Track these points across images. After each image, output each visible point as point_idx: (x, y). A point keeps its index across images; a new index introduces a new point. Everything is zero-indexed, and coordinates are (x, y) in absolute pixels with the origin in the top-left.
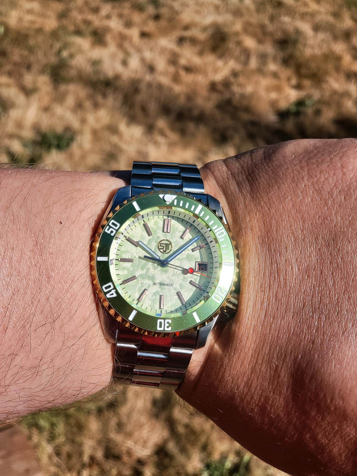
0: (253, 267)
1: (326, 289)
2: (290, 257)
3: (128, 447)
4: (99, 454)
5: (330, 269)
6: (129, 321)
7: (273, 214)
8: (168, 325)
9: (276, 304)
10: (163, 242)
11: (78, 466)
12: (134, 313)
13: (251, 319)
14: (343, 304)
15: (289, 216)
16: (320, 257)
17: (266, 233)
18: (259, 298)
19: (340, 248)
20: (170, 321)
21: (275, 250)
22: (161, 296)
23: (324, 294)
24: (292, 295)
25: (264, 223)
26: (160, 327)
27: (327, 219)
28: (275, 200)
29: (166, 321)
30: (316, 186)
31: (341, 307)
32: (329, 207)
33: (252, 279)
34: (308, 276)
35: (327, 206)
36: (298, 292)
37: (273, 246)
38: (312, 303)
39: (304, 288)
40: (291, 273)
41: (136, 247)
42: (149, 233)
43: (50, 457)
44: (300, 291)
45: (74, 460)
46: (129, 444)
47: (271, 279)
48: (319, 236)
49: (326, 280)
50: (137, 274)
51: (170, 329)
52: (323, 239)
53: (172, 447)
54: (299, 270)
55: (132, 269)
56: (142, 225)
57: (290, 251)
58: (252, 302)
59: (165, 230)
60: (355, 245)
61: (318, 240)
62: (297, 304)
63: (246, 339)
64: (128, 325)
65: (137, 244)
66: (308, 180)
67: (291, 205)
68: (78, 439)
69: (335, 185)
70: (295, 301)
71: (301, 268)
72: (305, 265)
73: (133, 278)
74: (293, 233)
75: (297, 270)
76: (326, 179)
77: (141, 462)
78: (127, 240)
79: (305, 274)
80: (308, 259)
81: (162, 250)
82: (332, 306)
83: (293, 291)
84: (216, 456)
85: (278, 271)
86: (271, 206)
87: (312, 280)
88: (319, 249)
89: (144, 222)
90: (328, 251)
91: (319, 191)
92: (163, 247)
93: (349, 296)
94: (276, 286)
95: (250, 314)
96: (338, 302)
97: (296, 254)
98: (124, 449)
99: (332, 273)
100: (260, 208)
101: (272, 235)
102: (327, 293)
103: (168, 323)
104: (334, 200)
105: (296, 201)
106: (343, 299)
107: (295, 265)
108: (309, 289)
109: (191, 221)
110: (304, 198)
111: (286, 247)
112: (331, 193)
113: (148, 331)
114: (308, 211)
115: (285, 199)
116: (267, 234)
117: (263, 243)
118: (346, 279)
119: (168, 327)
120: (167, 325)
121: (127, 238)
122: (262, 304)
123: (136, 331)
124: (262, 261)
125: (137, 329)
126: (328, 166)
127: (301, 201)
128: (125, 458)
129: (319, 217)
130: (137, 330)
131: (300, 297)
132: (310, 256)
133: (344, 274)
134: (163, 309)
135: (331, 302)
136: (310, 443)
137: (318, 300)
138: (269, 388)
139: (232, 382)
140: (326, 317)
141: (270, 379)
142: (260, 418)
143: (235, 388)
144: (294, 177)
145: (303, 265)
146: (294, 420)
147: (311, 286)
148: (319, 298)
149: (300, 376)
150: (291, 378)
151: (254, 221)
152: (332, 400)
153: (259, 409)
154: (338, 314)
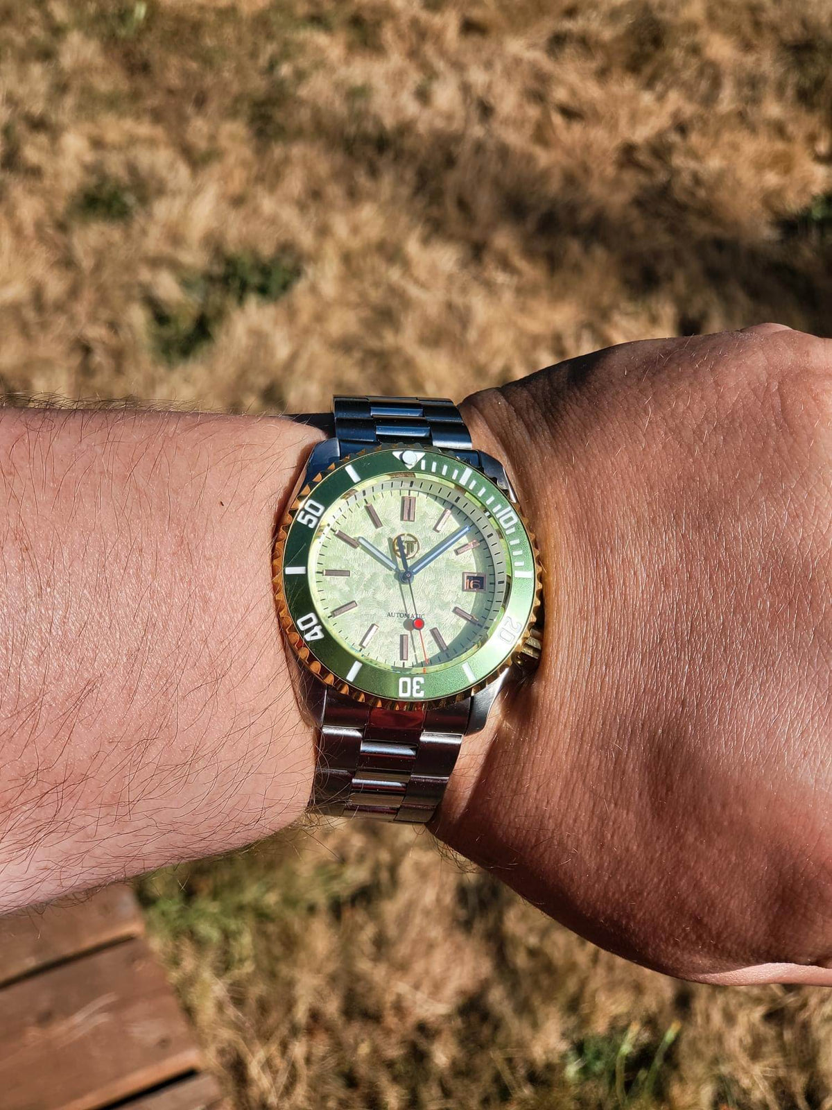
0: (565, 576)
2: (631, 553)
5: (706, 570)
6: (348, 681)
7: (596, 477)
8: (418, 687)
9: (610, 640)
12: (356, 667)
13: (566, 670)
14: (734, 631)
15: (624, 480)
16: (685, 550)
17: (584, 512)
18: (578, 632)
19: (721, 530)
20: (422, 680)
21: (601, 543)
22: (402, 637)
23: (698, 616)
25: (578, 494)
26: (405, 691)
27: (694, 480)
28: (596, 452)
29: (415, 680)
30: (670, 421)
31: (731, 637)
32: (697, 458)
34: (666, 586)
35: (692, 456)
36: (649, 615)
37: (599, 534)
40: (634, 581)
43: (220, 1007)
44: (652, 613)
47: (598, 596)
48: (682, 512)
49: (699, 590)
50: (357, 598)
51: (421, 695)
52: (688, 517)
54: (648, 576)
55: (347, 589)
57: (629, 542)
58: (566, 639)
61: (680, 518)
62: (650, 636)
63: (558, 708)
64: (345, 690)
66: (655, 413)
67: (626, 459)
69: (706, 418)
71: (651, 571)
72: (658, 566)
73: (351, 605)
74: (633, 510)
75: (645, 575)
76: (689, 408)
78: (337, 536)
79: (660, 582)
80: (663, 555)
82: (713, 637)
83: (639, 614)
85: (609, 581)
86: (589, 463)
87: (674, 592)
88: (682, 535)
91: (676, 432)
93: (743, 615)
94: (608, 608)
95: (563, 661)
97: (640, 546)
99: (710, 578)
100: (571, 468)
101: (594, 516)
102: (702, 613)
103: (418, 683)
104: (705, 444)
105: (634, 451)
107: (641, 567)
110: (649, 445)
111: (623, 537)
112: (698, 433)
113: (382, 700)
114: (658, 467)
115: (614, 448)
116: (586, 513)
117: (579, 531)
118: (737, 586)
119: (418, 691)
120: (416, 687)
122: (584, 641)
123: (360, 700)
124: (580, 563)
125: (363, 696)
126: (691, 384)
127: (644, 450)
129: (679, 478)
130: (362, 699)
131: (654, 624)
132: (667, 550)
133: (732, 579)
134: (407, 660)
135: (710, 629)
136: (688, 896)
137: (685, 627)
138: (607, 795)
139: (538, 791)
140: (703, 657)
141: (607, 778)
142: (593, 857)
143: (543, 801)
144: (628, 408)
145: (654, 567)
146: (658, 855)
147: (673, 603)
148: (689, 624)
149: (663, 767)
150: (647, 773)
151: (561, 493)
152: (724, 806)
153: (590, 840)
154: (725, 650)
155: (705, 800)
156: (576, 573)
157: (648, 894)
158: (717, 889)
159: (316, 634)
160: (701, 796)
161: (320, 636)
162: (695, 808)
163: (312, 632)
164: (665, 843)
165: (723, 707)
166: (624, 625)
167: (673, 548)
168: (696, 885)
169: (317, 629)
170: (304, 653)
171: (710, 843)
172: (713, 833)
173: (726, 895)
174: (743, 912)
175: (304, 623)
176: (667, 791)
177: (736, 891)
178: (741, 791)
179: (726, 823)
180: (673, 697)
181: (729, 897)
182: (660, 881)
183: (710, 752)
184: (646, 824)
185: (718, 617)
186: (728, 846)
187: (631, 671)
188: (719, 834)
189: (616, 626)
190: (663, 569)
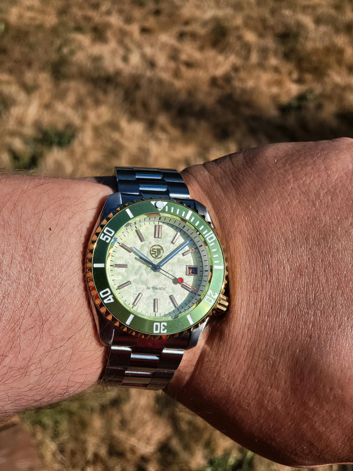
1: (320, 286)
2: (282, 257)
3: (131, 445)
4: (103, 452)
5: (322, 267)
6: (127, 325)
7: (262, 217)
8: (164, 328)
9: (270, 303)
10: (154, 247)
11: (82, 463)
12: (131, 317)
14: (337, 299)
15: (278, 219)
16: (311, 256)
18: (252, 298)
19: (330, 246)
20: (166, 324)
21: (266, 252)
22: (154, 300)
23: (318, 291)
24: (286, 294)
25: (253, 226)
26: (157, 330)
27: (316, 220)
29: (162, 324)
30: (302, 188)
31: (336, 302)
32: (317, 208)
33: (244, 280)
34: (301, 275)
35: (315, 206)
36: (292, 290)
37: (264, 248)
38: (306, 300)
39: (297, 286)
40: (283, 272)
41: (129, 253)
42: (141, 239)
43: (54, 455)
45: (78, 457)
46: (133, 441)
47: (263, 280)
48: (310, 236)
49: (318, 277)
50: (131, 279)
52: (313, 239)
53: (175, 443)
54: (291, 270)
55: (126, 274)
56: (135, 231)
57: (281, 252)
58: (245, 302)
59: (157, 236)
60: (345, 243)
61: (308, 240)
64: (125, 329)
65: (129, 250)
67: (279, 208)
68: (82, 437)
69: (321, 187)
70: (289, 299)
71: (293, 267)
72: (297, 265)
73: (128, 283)
74: (283, 235)
75: (289, 269)
76: (312, 181)
77: (144, 459)
78: (121, 246)
79: (298, 273)
80: (299, 259)
81: (154, 255)
82: (326, 302)
83: (286, 289)
84: (219, 453)
85: (270, 272)
86: (259, 210)
87: (305, 278)
88: (310, 248)
89: (136, 228)
90: (319, 250)
91: (306, 194)
92: (155, 252)
93: (342, 291)
95: (244, 314)
96: (332, 298)
97: (287, 254)
98: (127, 446)
99: (325, 271)
100: (248, 212)
101: (261, 238)
102: (320, 289)
103: (164, 325)
104: (321, 201)
105: (283, 203)
106: (337, 294)
107: (287, 265)
108: (303, 286)
109: (181, 227)
110: (291, 201)
111: (277, 249)
112: (317, 194)
113: (145, 335)
114: (297, 213)
115: (272, 202)
116: (257, 236)
118: (339, 275)
119: (164, 330)
120: (163, 328)
121: (120, 245)
122: (255, 303)
124: (253, 263)
126: (312, 168)
127: (289, 203)
128: (129, 456)
129: (308, 218)
130: (134, 334)
131: (294, 295)
133: (336, 271)
134: (157, 312)
135: (325, 298)
136: (307, 432)
137: (312, 297)
138: (266, 383)
139: (228, 379)
140: (321, 312)
141: (267, 373)
142: (256, 411)
143: (231, 384)
144: (279, 180)
145: (294, 264)
146: (292, 412)
147: (305, 284)
148: (313, 295)
149: (299, 369)
150: (290, 372)
151: (243, 225)
152: (331, 390)
153: (255, 403)
154: (333, 308)
155: (321, 386)
156: (251, 268)
157: (285, 430)
158: (324, 429)
159: (110, 300)
160: (319, 384)
161: (112, 301)
162: (315, 390)
163: (108, 299)
164: (297, 406)
165: (331, 339)
166: (278, 296)
167: (305, 254)
168: (312, 427)
169: (111, 297)
170: (103, 310)
171: (322, 407)
172: (324, 402)
173: (329, 432)
174: (337, 441)
175: (104, 294)
176: (300, 381)
177: (334, 430)
178: (341, 382)
179: (332, 398)
180: (305, 333)
181: (330, 434)
182: (292, 424)
183: (325, 363)
184: (287, 397)
185: (329, 291)
186: (332, 409)
187: (282, 320)
188: (327, 403)
189: (274, 295)
190: (299, 266)
